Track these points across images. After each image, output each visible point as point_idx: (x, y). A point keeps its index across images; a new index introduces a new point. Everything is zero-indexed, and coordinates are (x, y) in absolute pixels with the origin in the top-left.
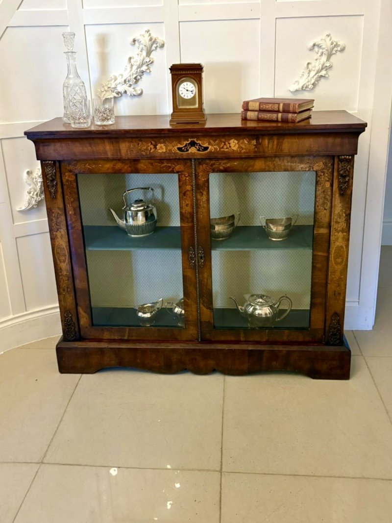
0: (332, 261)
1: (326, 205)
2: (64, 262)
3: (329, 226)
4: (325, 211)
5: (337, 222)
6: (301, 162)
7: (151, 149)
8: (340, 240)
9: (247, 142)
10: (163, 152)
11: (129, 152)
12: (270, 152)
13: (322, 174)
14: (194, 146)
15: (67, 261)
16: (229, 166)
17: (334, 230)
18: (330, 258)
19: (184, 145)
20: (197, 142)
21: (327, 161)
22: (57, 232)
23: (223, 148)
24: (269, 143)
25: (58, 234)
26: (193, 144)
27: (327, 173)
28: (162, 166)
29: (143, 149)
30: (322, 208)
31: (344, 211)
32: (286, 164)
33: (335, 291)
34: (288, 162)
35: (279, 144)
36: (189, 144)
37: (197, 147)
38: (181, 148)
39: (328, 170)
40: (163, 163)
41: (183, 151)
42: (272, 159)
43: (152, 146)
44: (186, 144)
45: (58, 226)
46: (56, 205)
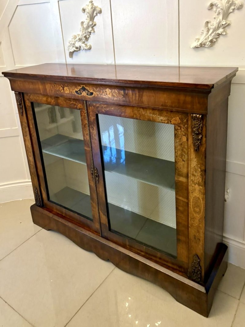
0: (190, 208)
1: (183, 157)
3: (187, 177)
4: (183, 162)
5: (193, 175)
6: (161, 115)
7: (61, 90)
8: (197, 191)
9: (117, 92)
10: (68, 93)
11: (50, 91)
12: (134, 102)
13: (179, 128)
14: (85, 91)
16: (108, 110)
17: (191, 181)
18: (189, 205)
19: (79, 89)
20: (86, 88)
21: (183, 116)
23: (102, 94)
24: (132, 94)
25: (27, 138)
26: (84, 89)
27: (183, 128)
28: (70, 103)
29: (57, 90)
30: (180, 158)
31: (199, 166)
32: (149, 115)
33: (195, 236)
34: (150, 113)
35: (141, 96)
36: (81, 88)
37: (87, 92)
38: (77, 91)
39: (184, 126)
40: (71, 101)
41: (79, 94)
42: (138, 108)
43: (61, 88)
44: (80, 89)
45: (26, 133)
46: (24, 121)
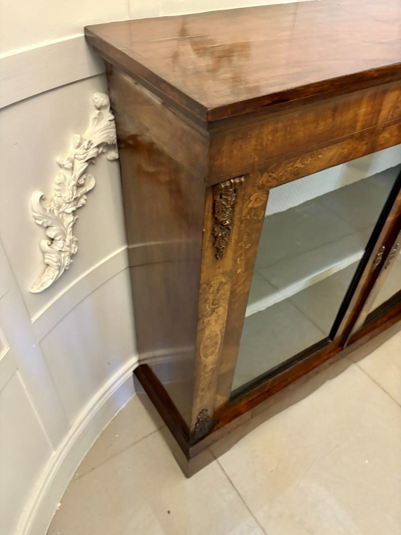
2: (213, 353)
15: (217, 351)
25: (213, 318)
45: (215, 305)
46: (221, 270)
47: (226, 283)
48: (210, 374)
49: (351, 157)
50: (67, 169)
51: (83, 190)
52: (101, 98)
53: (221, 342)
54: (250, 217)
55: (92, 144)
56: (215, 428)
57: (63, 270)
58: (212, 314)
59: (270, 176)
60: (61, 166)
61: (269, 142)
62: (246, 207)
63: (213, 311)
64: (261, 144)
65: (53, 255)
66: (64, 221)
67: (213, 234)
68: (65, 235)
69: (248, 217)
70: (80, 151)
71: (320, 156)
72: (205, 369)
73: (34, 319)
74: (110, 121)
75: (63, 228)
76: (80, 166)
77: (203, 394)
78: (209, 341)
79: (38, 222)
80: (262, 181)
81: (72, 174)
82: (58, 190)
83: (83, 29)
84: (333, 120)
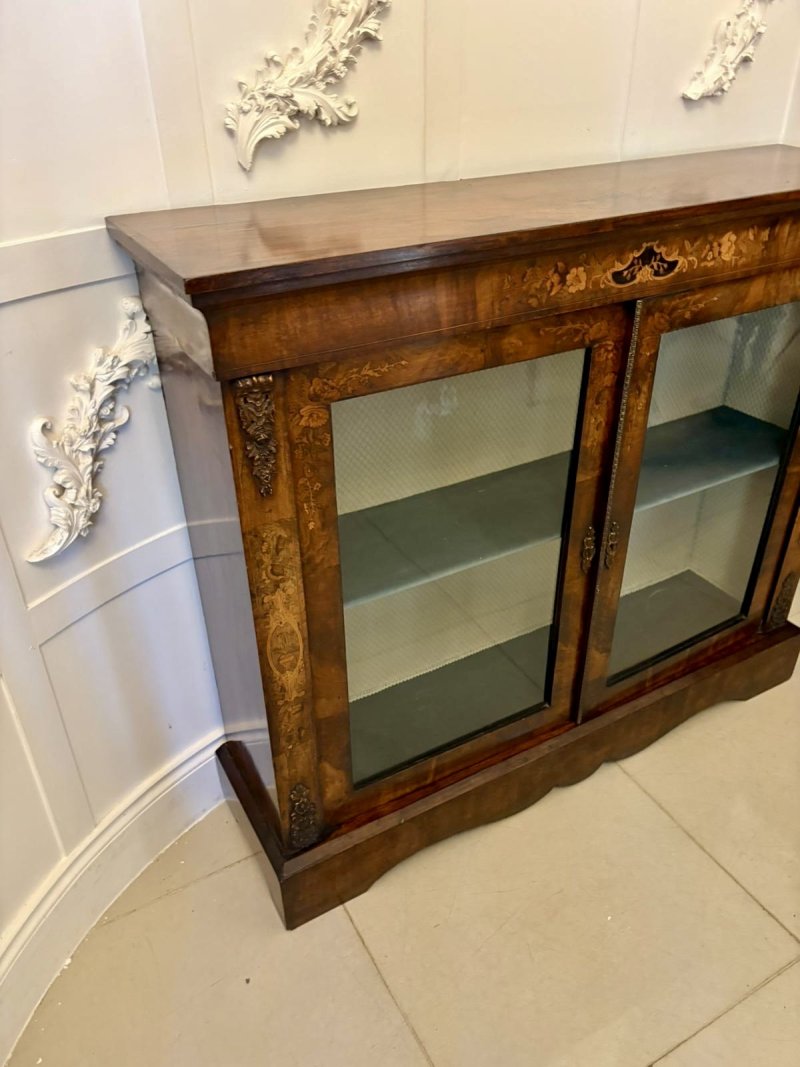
2: (293, 666)
7: (552, 285)
9: (752, 238)
10: (579, 292)
11: (497, 306)
12: (786, 256)
14: (648, 264)
15: (300, 663)
16: (701, 308)
19: (629, 263)
20: (658, 251)
22: (273, 593)
23: (705, 259)
24: (789, 234)
25: (279, 598)
26: (648, 256)
28: (559, 333)
29: (533, 291)
36: (638, 258)
37: (655, 264)
38: (621, 273)
40: (563, 324)
41: (624, 281)
42: (780, 274)
43: (556, 278)
44: (634, 258)
45: (278, 575)
46: (274, 516)
47: (289, 541)
48: (297, 707)
49: (461, 369)
50: (83, 391)
51: (109, 426)
52: (131, 305)
53: (304, 646)
54: (308, 440)
55: (119, 361)
56: (333, 835)
57: (76, 535)
58: (276, 590)
59: (326, 384)
60: (76, 388)
61: (298, 332)
62: (298, 424)
63: (277, 586)
64: (286, 333)
65: (61, 509)
66: (79, 464)
67: (247, 456)
68: (79, 484)
69: (305, 440)
70: (102, 370)
71: (403, 363)
72: (284, 696)
73: (31, 605)
74: (147, 333)
75: (77, 472)
76: (103, 391)
77: (290, 747)
78: (280, 640)
79: (40, 459)
80: (314, 390)
81: (91, 399)
82: (71, 419)
83: (104, 221)
84: (396, 307)
